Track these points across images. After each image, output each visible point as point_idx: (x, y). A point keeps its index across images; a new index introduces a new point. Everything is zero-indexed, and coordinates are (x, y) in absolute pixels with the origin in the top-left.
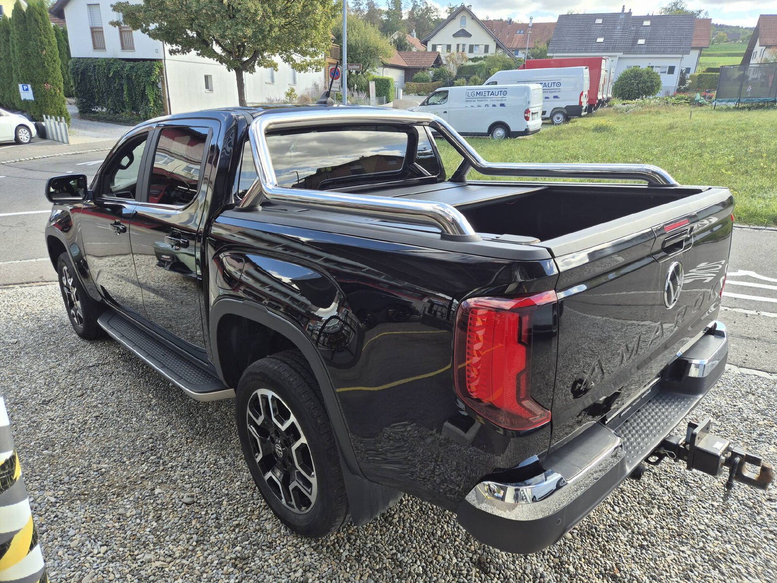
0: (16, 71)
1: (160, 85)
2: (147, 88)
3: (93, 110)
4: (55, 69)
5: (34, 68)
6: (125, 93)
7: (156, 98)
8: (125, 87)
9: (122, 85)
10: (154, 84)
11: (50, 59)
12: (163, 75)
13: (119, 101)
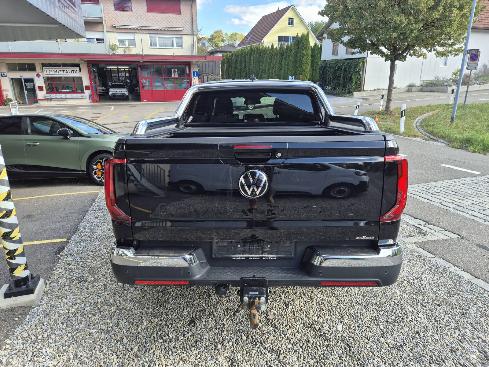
0: (290, 69)
1: (361, 73)
2: (353, 74)
3: (325, 88)
4: (306, 67)
5: (297, 67)
6: (341, 78)
7: (357, 80)
8: (342, 75)
9: (341, 74)
10: (358, 72)
11: (305, 62)
12: (364, 66)
13: (337, 83)
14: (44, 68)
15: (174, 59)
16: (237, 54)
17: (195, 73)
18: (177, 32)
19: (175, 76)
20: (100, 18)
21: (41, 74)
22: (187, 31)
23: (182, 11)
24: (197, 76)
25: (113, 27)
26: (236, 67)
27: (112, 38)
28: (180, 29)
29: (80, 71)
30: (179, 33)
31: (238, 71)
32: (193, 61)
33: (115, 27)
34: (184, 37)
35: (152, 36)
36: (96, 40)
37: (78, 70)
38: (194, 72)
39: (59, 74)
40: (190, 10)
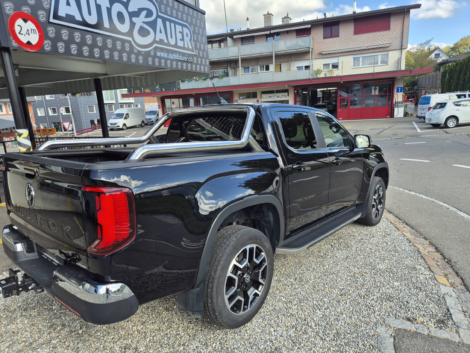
14: (262, 95)
15: (374, 77)
16: (463, 63)
17: (400, 88)
18: (384, 49)
19: (375, 93)
20: (308, 48)
21: (259, 100)
22: (394, 46)
23: (391, 27)
24: (401, 92)
25: (321, 54)
26: (459, 78)
27: (317, 64)
28: (387, 45)
29: (288, 95)
30: (385, 50)
31: (461, 82)
32: (398, 76)
33: (322, 54)
34: (390, 53)
35: (355, 56)
36: (304, 68)
37: (287, 95)
38: (398, 88)
39: (273, 99)
40: (401, 24)
